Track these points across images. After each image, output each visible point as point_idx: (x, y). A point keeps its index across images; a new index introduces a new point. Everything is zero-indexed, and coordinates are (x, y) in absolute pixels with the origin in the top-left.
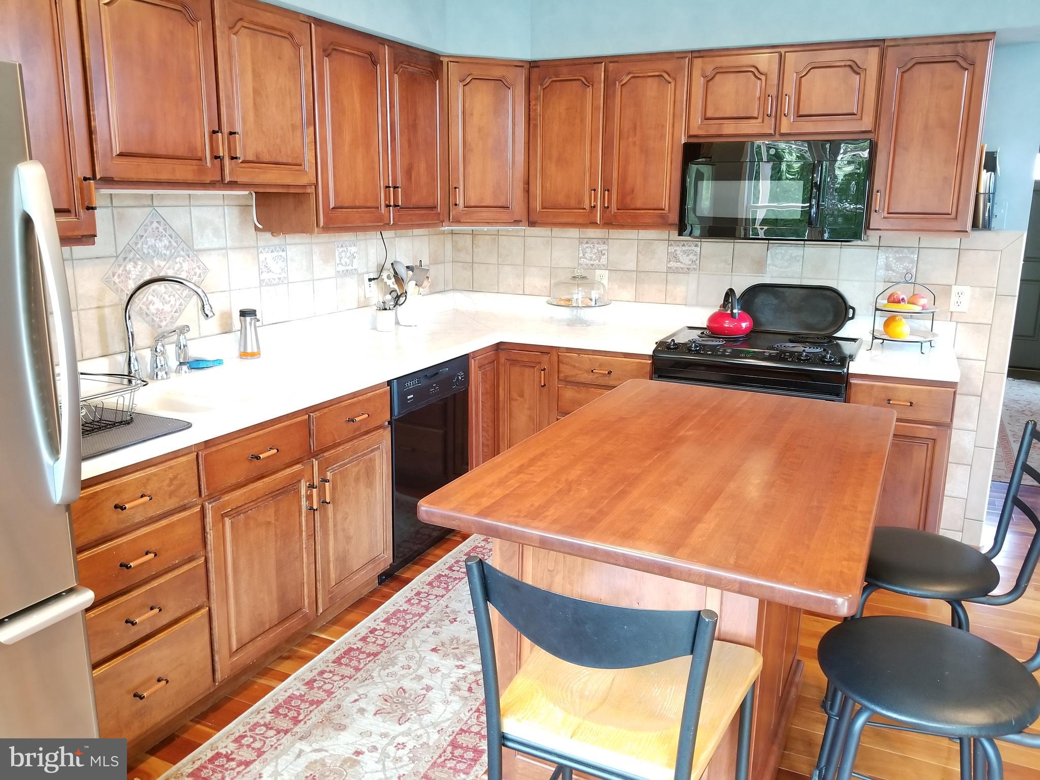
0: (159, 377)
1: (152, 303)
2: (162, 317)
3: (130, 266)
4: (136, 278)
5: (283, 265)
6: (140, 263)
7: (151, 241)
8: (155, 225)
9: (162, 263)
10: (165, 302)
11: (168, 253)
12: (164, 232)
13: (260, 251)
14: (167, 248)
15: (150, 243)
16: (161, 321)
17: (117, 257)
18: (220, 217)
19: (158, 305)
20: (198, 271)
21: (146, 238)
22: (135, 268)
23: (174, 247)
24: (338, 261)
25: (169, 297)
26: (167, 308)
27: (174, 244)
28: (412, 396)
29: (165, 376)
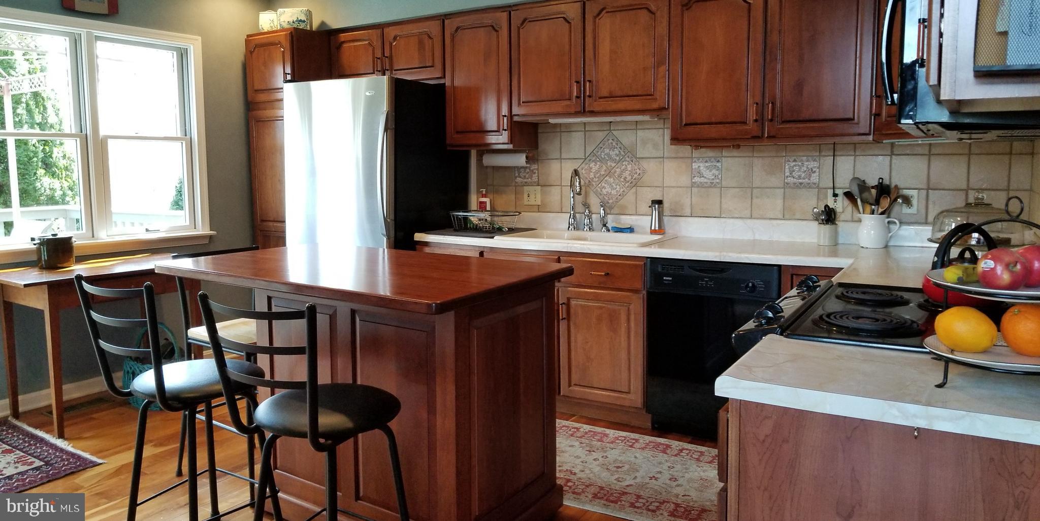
0: (585, 230)
1: (604, 187)
2: (610, 197)
3: (592, 165)
4: (595, 172)
5: (717, 173)
6: (598, 163)
7: (607, 151)
8: (611, 141)
9: (613, 165)
10: (613, 189)
11: (618, 158)
12: (616, 146)
13: (694, 161)
14: (617, 155)
15: (606, 152)
16: (609, 200)
17: (585, 159)
18: (660, 136)
19: (608, 189)
20: (638, 171)
21: (604, 149)
22: (595, 166)
23: (623, 155)
24: (787, 174)
25: (616, 185)
26: (614, 192)
27: (622, 153)
28: (671, 279)
29: (588, 230)
